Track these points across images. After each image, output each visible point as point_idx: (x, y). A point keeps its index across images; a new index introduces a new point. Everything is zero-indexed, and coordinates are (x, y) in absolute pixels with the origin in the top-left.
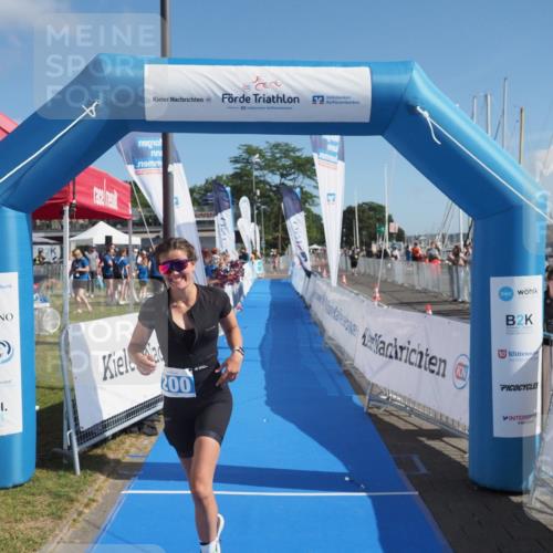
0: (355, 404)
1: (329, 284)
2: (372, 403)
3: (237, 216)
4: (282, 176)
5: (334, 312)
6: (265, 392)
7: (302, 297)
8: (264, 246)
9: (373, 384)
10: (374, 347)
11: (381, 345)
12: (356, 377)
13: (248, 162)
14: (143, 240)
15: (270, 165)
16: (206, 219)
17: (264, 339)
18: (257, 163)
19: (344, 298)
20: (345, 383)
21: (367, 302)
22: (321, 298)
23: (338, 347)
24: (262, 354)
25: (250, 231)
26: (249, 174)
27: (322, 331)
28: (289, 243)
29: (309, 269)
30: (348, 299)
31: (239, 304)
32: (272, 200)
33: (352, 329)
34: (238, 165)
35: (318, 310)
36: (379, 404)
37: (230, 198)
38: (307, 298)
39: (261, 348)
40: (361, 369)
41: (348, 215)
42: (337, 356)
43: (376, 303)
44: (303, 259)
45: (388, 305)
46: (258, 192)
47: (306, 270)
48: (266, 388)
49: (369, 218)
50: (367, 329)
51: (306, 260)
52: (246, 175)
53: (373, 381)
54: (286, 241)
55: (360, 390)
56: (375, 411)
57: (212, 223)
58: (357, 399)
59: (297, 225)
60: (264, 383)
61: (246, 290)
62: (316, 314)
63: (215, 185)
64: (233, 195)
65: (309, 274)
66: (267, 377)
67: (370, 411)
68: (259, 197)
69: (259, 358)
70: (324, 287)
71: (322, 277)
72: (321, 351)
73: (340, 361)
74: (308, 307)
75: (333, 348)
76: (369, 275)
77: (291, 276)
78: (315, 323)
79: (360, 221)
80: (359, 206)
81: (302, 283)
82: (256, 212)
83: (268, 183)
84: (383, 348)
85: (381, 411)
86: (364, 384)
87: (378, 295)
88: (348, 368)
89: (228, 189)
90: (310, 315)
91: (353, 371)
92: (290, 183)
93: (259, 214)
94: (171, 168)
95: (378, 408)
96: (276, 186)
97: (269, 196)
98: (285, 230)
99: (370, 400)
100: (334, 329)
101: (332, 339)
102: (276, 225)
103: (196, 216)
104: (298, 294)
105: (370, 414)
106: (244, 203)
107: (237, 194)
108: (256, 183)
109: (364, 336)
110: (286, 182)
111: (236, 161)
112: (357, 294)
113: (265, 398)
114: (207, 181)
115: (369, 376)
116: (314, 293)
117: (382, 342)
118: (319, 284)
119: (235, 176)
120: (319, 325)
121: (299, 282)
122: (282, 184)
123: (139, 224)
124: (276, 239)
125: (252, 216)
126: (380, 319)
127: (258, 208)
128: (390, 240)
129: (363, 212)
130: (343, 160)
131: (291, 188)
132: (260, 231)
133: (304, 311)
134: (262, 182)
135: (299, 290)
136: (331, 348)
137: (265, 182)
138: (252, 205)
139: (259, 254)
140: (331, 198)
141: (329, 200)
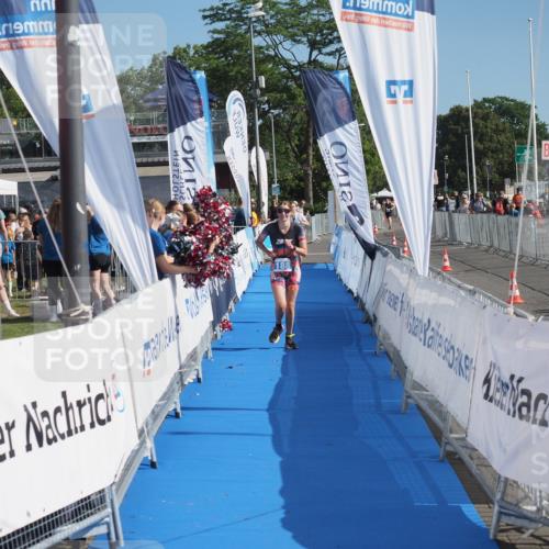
0: (473, 526)
1: (412, 272)
2: (505, 520)
3: (220, 135)
4: (313, 45)
5: (425, 331)
6: (281, 501)
7: (357, 299)
8: (276, 193)
9: (507, 479)
10: (507, 401)
11: (524, 399)
12: (473, 465)
13: (240, 17)
14: (23, 186)
15: (288, 23)
16: (153, 139)
17: (279, 388)
18: (258, 19)
19: (444, 300)
20: (447, 477)
21: (492, 309)
22: (397, 302)
23: (435, 404)
24: (273, 420)
25: (242, 157)
26: (243, 44)
27: (401, 370)
28: (330, 186)
29: (371, 239)
30: (452, 303)
31: (226, 317)
32: (292, 97)
33: (462, 365)
34: (220, 25)
35: (391, 324)
36: (519, 523)
37: (204, 95)
38: (368, 300)
39: (273, 408)
40: (482, 451)
41: (451, 129)
42: (432, 422)
43: (511, 309)
44: (355, 219)
45: (537, 313)
46: (262, 80)
47: (364, 244)
48: (283, 492)
49: (497, 131)
50: (493, 365)
51: (362, 222)
52: (238, 46)
53: (508, 473)
54: (322, 178)
55: (479, 495)
56: (513, 537)
57: (164, 145)
58: (471, 511)
59: (338, 146)
60: (278, 482)
61: (241, 286)
62: (387, 336)
63: (176, 65)
64: (210, 89)
65: (370, 251)
66: (286, 469)
67: (502, 537)
68: (264, 92)
69: (269, 430)
70: (404, 278)
71: (398, 257)
72: (398, 412)
73: (437, 434)
74: (371, 321)
75: (424, 405)
76: (497, 251)
77: (334, 257)
78: (387, 353)
79: (480, 137)
80: (477, 105)
81: (357, 271)
82: (259, 123)
83: (286, 64)
84: (527, 405)
85: (525, 536)
86: (489, 482)
87: (517, 293)
88: (457, 446)
89: (200, 76)
90: (374, 336)
91: (464, 454)
92: (329, 61)
93: (265, 127)
95: (519, 530)
96: (300, 67)
97: (287, 89)
98: (319, 158)
99: (500, 513)
100: (424, 365)
101: (421, 387)
102: (303, 149)
103: (133, 134)
104: (350, 292)
105: (500, 543)
106: (235, 104)
107: (220, 86)
108: (260, 62)
109: (487, 381)
110: (321, 58)
111: (214, 15)
112: (473, 293)
113: (281, 514)
114: (155, 59)
115: (496, 466)
116: (382, 291)
117: (526, 392)
118: (388, 266)
119: (216, 47)
120: (394, 359)
121: (352, 269)
122: (313, 63)
123: (13, 154)
124: (302, 179)
125: (251, 130)
126: (519, 344)
127: (263, 115)
128: (541, 177)
129: (485, 118)
130: (433, 13)
131: (331, 70)
132: (269, 164)
133: (365, 329)
134: (269, 58)
135: (353, 285)
136: (419, 407)
137: (277, 60)
138: (250, 108)
139: (265, 209)
140: (400, 91)
141: (392, 96)
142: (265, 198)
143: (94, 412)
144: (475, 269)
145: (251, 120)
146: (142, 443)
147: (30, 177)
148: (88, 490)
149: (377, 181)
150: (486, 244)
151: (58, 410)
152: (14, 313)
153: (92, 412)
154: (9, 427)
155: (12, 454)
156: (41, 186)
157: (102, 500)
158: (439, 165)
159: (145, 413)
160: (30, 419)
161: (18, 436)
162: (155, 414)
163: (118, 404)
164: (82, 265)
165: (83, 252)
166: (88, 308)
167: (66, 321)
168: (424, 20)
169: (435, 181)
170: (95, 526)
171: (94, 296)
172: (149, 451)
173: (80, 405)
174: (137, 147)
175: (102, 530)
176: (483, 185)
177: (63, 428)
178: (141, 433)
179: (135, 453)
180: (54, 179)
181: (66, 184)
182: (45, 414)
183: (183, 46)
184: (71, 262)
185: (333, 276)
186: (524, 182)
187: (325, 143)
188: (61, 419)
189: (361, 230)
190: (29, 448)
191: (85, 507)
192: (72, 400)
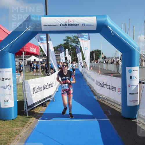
0: (94, 98)
1: (88, 70)
2: (98, 98)
3: (65, 54)
4: (76, 44)
5: (89, 76)
7: (81, 73)
9: (98, 93)
10: (98, 84)
12: (94, 92)
13: (68, 40)
14: (43, 60)
15: (73, 41)
16: (58, 54)
18: (70, 41)
19: (91, 73)
20: (91, 93)
21: (97, 74)
22: (86, 73)
23: (90, 85)
25: (69, 57)
26: (68, 43)
27: (86, 81)
28: (78, 60)
29: (83, 66)
32: (74, 50)
33: (93, 80)
34: (65, 41)
35: (85, 76)
36: (100, 98)
38: (82, 73)
40: (95, 90)
41: (92, 53)
42: (90, 87)
43: (99, 74)
45: (102, 74)
47: (82, 66)
49: (97, 53)
50: (97, 80)
52: (68, 44)
54: (77, 59)
55: (95, 95)
56: (99, 100)
57: (60, 55)
58: (95, 97)
59: (79, 56)
63: (60, 46)
65: (83, 67)
67: (98, 100)
68: (71, 49)
70: (86, 70)
72: (86, 86)
73: (90, 88)
74: (83, 75)
75: (89, 85)
76: (97, 67)
77: (79, 68)
78: (84, 79)
79: (95, 54)
80: (95, 50)
83: (73, 46)
84: (101, 85)
86: (96, 93)
87: (99, 72)
88: (93, 90)
89: (63, 47)
90: (83, 77)
93: (71, 53)
94: (49, 42)
95: (100, 99)
97: (73, 49)
98: (77, 57)
100: (89, 80)
101: (88, 83)
102: (75, 55)
103: (55, 54)
105: (98, 101)
106: (67, 50)
107: (65, 48)
109: (96, 82)
111: (65, 40)
112: (94, 72)
114: (58, 45)
115: (97, 91)
116: (84, 72)
117: (100, 83)
118: (85, 69)
119: (65, 44)
120: (85, 79)
121: (81, 69)
122: (76, 46)
123: (42, 56)
124: (75, 59)
125: (69, 53)
126: (100, 78)
127: (70, 52)
128: (102, 59)
129: (96, 52)
130: (89, 40)
131: (78, 46)
132: (71, 57)
133: (82, 76)
134: (71, 45)
135: (81, 71)
136: (88, 85)
137: (72, 45)
138: (69, 51)
139: (71, 63)
140: (86, 49)
141: (85, 49)
142: (71, 61)
143: (51, 86)
144: (95, 69)
145: (69, 52)
146: (57, 89)
147: (44, 59)
148: (50, 94)
149: (84, 59)
150: (96, 66)
151: (47, 85)
152: (42, 74)
153: (51, 85)
154: (41, 87)
155: (42, 90)
156: (45, 60)
157: (52, 96)
158: (90, 57)
159: (57, 86)
160: (44, 86)
161: (42, 88)
162: (58, 86)
163: (54, 85)
164: (50, 69)
165: (50, 67)
166: (50, 74)
167: (48, 75)
168: (89, 41)
169: (90, 59)
170: (51, 99)
171: (51, 72)
172: (57, 90)
173: (49, 85)
174: (56, 55)
175: (52, 99)
176: (95, 60)
177: (47, 87)
178: (56, 88)
179: (56, 90)
180: (46, 59)
181: (48, 59)
182: (45, 86)
183: (61, 44)
184: (48, 68)
185: (78, 70)
186: (100, 59)
187: (78, 55)
188: (47, 86)
189: (82, 65)
190: (44, 90)
191: (50, 97)
192: (49, 84)
